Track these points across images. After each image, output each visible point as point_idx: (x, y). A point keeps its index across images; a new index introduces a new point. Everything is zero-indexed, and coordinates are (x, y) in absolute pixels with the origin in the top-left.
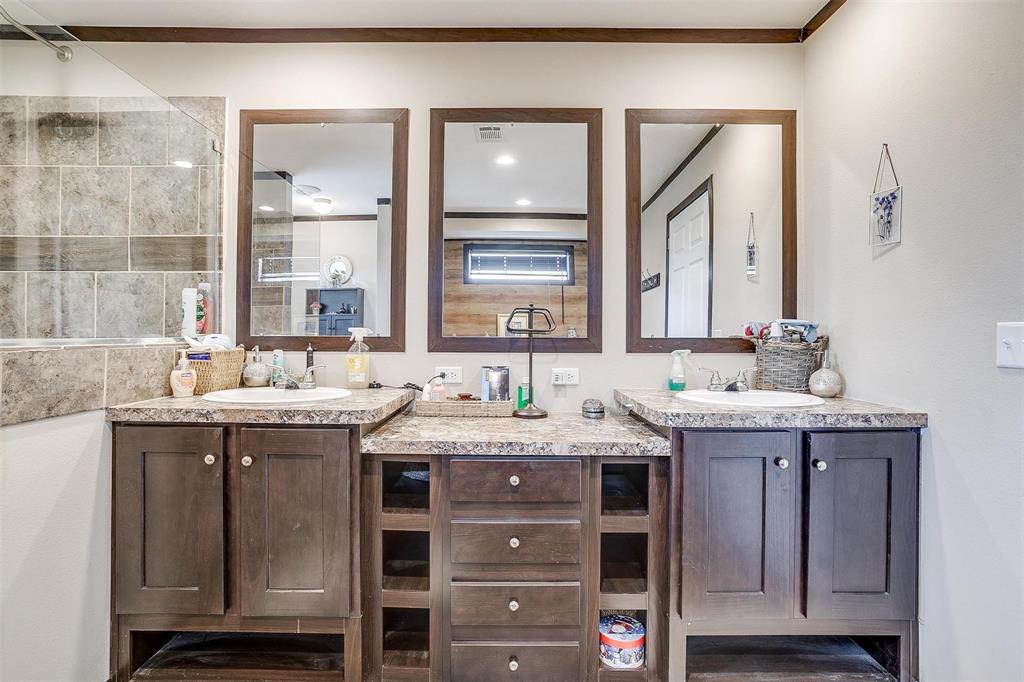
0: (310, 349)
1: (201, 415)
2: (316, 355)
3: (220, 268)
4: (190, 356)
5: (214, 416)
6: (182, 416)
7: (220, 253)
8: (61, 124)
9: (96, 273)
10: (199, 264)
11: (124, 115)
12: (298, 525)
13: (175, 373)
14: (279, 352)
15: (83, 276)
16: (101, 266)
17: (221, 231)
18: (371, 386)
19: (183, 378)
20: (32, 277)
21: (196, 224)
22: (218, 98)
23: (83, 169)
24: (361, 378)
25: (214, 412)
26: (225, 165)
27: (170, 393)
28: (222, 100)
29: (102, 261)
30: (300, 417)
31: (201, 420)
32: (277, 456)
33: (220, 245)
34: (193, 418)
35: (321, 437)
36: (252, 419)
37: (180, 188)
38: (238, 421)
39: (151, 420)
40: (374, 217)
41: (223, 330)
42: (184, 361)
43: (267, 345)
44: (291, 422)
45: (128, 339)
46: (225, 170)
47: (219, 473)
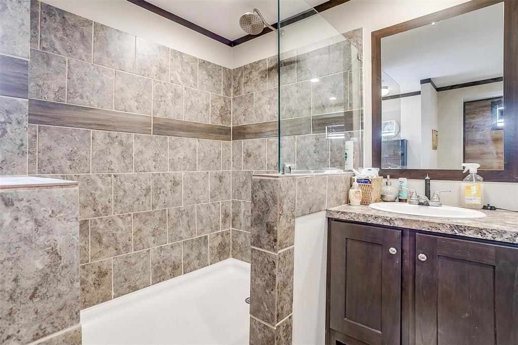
0: (427, 178)
1: (385, 220)
2: (432, 182)
3: (362, 128)
4: (358, 181)
5: (395, 222)
6: (372, 220)
7: (362, 119)
8: (279, 67)
9: (296, 136)
10: (349, 127)
11: (308, 54)
12: (467, 315)
13: (352, 191)
14: (404, 180)
15: (290, 138)
16: (298, 133)
17: (362, 106)
18: (485, 208)
19: (355, 194)
20: (269, 140)
21: (347, 104)
22: (357, 30)
23: (290, 85)
24: (478, 201)
25: (396, 219)
26: (363, 67)
27: (348, 202)
28: (360, 30)
29: (299, 130)
30: (470, 232)
31: (385, 224)
32: (447, 257)
33: (362, 115)
34: (380, 222)
35: (493, 250)
36: (425, 228)
37: (337, 86)
38: (414, 228)
39: (352, 220)
40: (419, 93)
41: (364, 166)
42: (355, 184)
43: (395, 174)
44: (461, 234)
45: (312, 171)
46: (363, 70)
47: (398, 261)
